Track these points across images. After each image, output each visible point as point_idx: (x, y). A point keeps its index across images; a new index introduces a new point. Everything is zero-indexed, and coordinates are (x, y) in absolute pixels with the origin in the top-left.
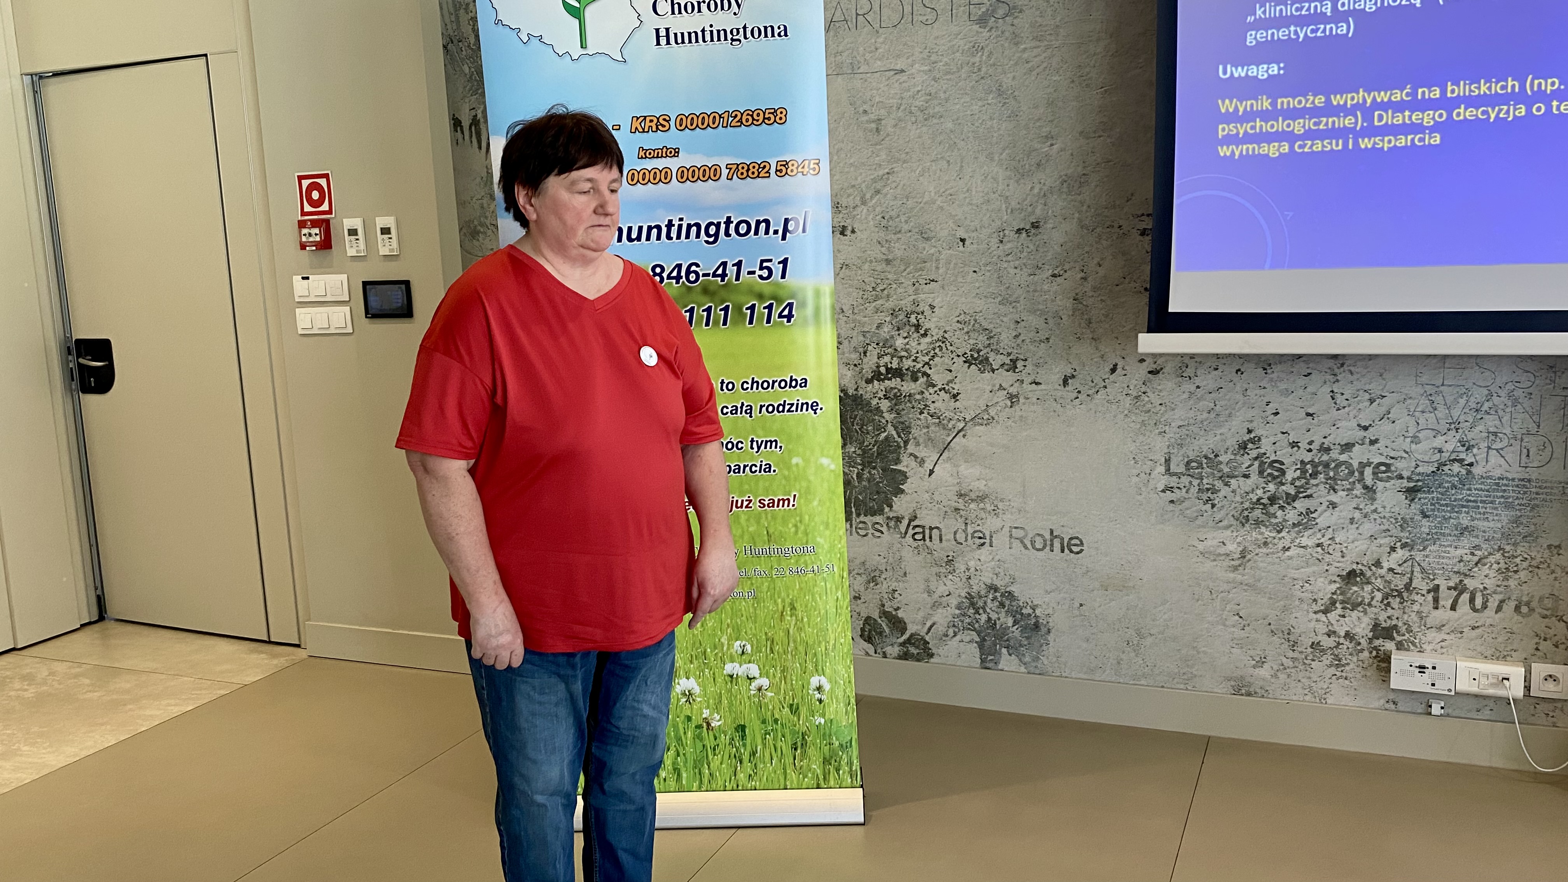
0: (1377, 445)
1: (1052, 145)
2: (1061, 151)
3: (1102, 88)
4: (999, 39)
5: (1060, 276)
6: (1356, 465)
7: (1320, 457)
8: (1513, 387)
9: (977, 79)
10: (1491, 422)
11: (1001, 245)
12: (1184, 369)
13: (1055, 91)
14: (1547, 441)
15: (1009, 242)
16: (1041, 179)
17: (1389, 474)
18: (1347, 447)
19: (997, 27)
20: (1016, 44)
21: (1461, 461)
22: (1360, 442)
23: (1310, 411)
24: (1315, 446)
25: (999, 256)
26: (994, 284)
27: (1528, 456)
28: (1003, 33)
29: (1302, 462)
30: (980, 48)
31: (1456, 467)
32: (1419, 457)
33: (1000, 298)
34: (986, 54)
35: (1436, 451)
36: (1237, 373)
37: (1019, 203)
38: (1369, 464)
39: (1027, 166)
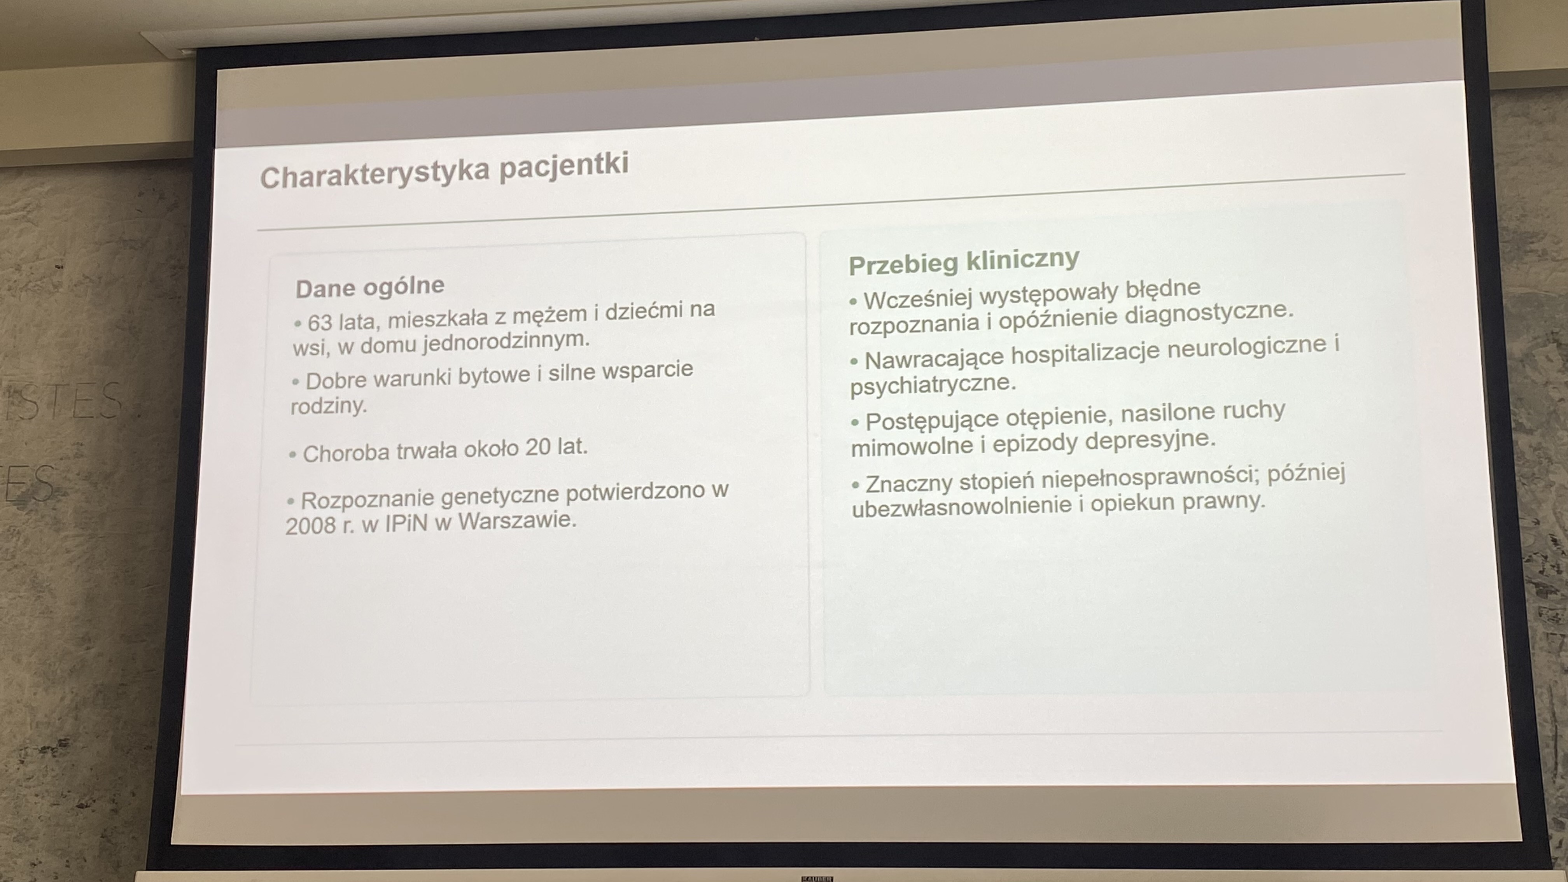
1: (88, 648)
2: (98, 656)
3: (149, 586)
4: (39, 523)
5: (87, 806)
9: (9, 567)
11: (21, 765)
13: (96, 586)
15: (31, 762)
16: (73, 688)
19: (37, 510)
20: (58, 531)
25: (18, 780)
26: (10, 816)
28: (43, 517)
30: (16, 532)
33: (15, 835)
34: (22, 540)
37: (46, 716)
39: (59, 671)
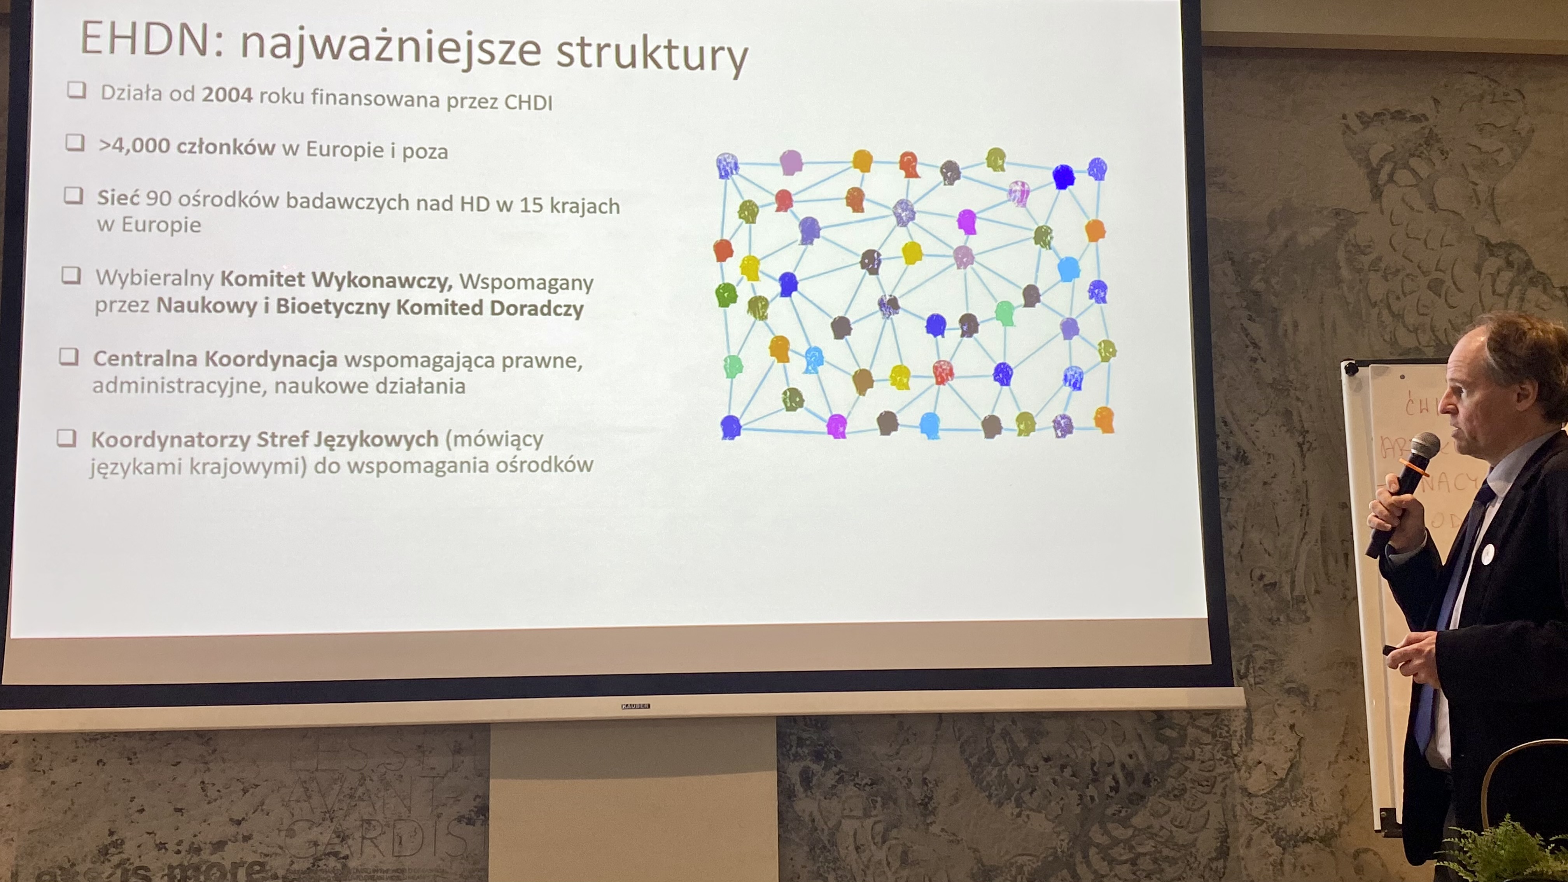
0: (251, 842)
6: (228, 865)
7: (190, 859)
8: (385, 770)
10: (364, 809)
12: (37, 762)
14: (418, 827)
17: (264, 875)
18: (219, 845)
21: (336, 854)
22: (233, 839)
23: (179, 807)
24: (184, 847)
27: (400, 843)
29: (171, 867)
31: (332, 862)
32: (293, 852)
35: (312, 845)
36: (98, 764)
38: (241, 864)
